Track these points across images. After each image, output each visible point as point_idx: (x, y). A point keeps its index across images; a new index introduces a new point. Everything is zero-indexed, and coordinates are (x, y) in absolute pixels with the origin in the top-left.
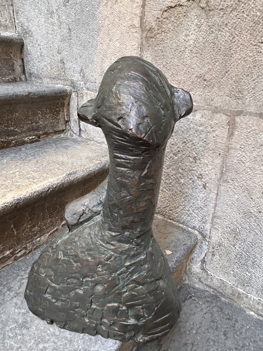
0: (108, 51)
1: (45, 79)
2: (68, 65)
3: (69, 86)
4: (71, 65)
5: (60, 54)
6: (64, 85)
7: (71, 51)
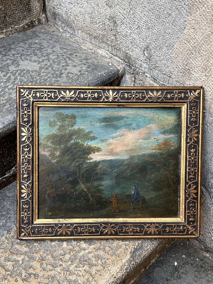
0: (203, 46)
1: (80, 31)
2: (123, 29)
3: (121, 59)
4: (129, 32)
5: (110, 7)
6: (112, 54)
7: (132, 12)
